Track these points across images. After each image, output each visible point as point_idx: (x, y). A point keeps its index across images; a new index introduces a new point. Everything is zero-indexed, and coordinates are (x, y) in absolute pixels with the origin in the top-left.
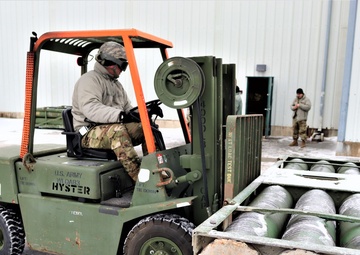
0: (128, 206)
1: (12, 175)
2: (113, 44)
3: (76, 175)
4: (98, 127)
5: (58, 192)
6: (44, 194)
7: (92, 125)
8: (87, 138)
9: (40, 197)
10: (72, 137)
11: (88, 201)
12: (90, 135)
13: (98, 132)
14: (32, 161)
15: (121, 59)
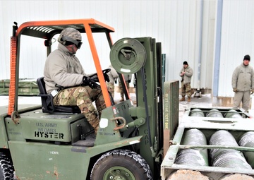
0: (93, 146)
1: (3, 128)
2: (72, 29)
3: (53, 125)
4: (66, 90)
5: (39, 138)
6: (28, 140)
7: (60, 89)
8: (57, 98)
9: (25, 143)
10: (46, 98)
11: (62, 143)
12: (60, 96)
13: (66, 93)
14: (18, 117)
15: (78, 40)
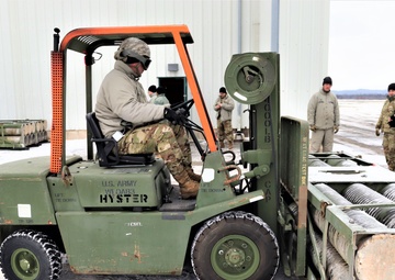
0: (193, 209)
1: (46, 193)
2: (136, 40)
3: (128, 183)
5: (109, 204)
6: (87, 209)
8: (125, 144)
9: (83, 213)
12: (129, 140)
13: (141, 135)
15: (145, 56)
